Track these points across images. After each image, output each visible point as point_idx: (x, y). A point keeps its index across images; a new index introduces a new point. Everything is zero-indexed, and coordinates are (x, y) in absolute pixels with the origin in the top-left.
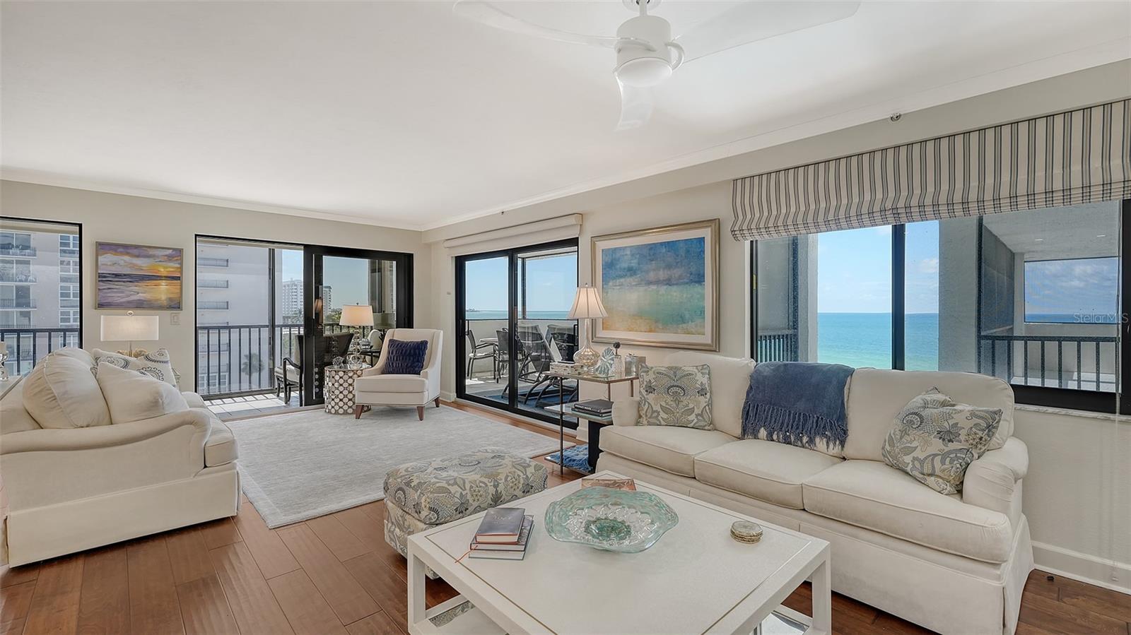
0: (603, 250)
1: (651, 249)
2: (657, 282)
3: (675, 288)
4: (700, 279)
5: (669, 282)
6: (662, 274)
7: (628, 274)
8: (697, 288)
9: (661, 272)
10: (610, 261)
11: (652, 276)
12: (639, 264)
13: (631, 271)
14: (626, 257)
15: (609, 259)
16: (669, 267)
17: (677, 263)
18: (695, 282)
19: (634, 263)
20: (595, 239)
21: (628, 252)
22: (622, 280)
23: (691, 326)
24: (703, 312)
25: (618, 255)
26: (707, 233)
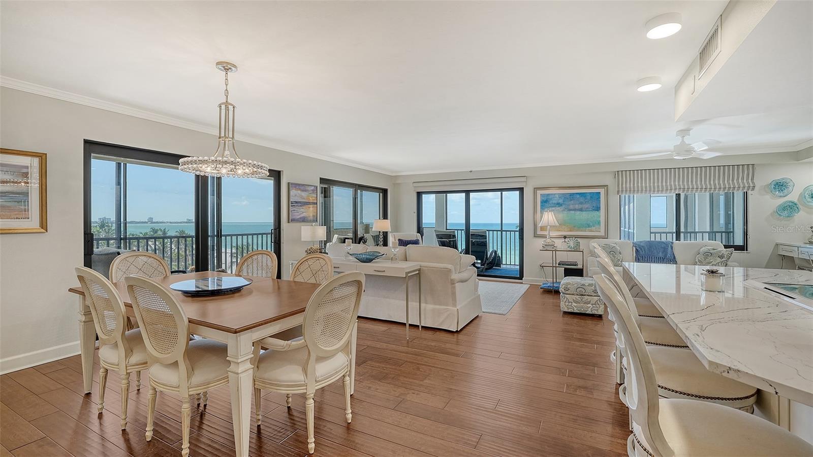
0: (541, 194)
1: (570, 195)
2: (575, 210)
3: (584, 212)
4: (598, 209)
5: (581, 210)
6: (577, 207)
7: (557, 206)
8: (597, 213)
9: (577, 206)
10: (545, 200)
11: (571, 207)
12: (564, 201)
13: (559, 205)
14: (556, 198)
15: (545, 199)
16: (581, 203)
17: (586, 202)
18: (595, 210)
19: (561, 201)
20: (536, 189)
21: (557, 196)
22: (554, 208)
23: (593, 228)
24: (599, 223)
25: (550, 197)
26: (602, 191)
